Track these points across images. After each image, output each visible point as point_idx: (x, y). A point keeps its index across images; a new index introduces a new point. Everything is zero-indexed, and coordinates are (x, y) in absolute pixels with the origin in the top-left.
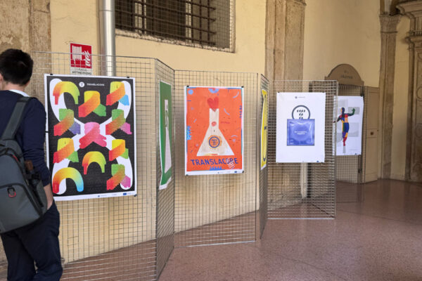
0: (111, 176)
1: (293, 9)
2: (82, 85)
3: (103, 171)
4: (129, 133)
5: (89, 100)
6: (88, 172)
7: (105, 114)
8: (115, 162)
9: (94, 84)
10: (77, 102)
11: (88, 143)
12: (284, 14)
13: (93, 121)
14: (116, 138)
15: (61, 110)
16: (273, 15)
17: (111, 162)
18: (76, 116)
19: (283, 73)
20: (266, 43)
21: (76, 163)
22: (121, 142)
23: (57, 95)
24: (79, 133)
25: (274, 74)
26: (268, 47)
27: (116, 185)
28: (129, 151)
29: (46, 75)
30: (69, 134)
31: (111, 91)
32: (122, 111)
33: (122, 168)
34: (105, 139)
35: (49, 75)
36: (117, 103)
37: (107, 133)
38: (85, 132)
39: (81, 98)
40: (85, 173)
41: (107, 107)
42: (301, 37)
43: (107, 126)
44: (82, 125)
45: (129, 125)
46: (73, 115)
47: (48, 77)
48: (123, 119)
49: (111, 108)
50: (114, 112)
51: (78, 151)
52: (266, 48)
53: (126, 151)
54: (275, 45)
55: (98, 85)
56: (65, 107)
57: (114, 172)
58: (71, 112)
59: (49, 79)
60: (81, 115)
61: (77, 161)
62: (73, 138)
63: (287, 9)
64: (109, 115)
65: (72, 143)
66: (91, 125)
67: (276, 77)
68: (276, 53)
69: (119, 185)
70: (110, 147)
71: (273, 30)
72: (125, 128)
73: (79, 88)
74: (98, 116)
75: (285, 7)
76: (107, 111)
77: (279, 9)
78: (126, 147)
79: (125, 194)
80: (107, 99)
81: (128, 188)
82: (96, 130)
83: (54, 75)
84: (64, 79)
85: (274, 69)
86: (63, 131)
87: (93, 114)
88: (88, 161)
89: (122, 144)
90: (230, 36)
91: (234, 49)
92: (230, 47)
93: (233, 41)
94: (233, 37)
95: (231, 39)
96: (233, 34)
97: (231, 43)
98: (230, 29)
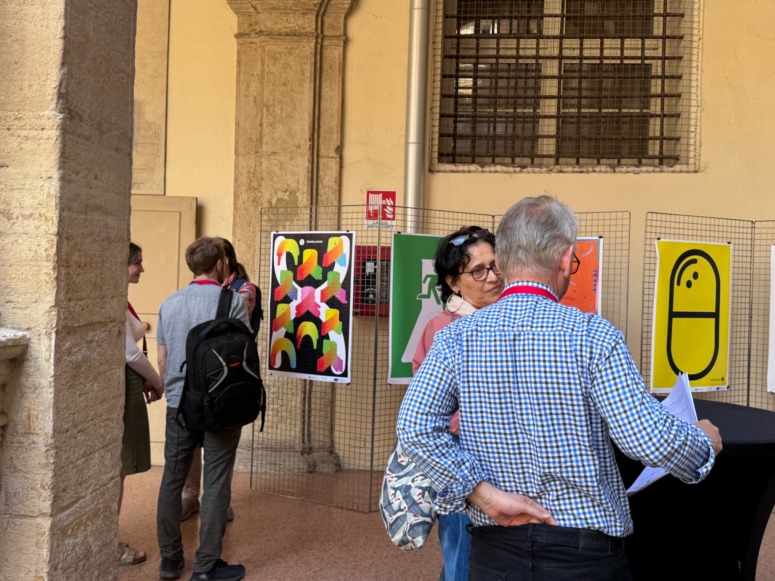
0: (322, 354)
2: (302, 242)
3: (315, 347)
4: (344, 301)
5: (307, 261)
6: (301, 346)
7: (321, 278)
8: (327, 337)
9: (312, 242)
10: (296, 263)
11: (304, 311)
13: (309, 286)
14: (331, 307)
15: (282, 272)
17: (323, 337)
18: (295, 279)
21: (291, 334)
22: (335, 312)
23: (280, 255)
24: (296, 299)
27: (326, 366)
28: (343, 325)
29: (273, 233)
30: (287, 300)
31: (329, 249)
32: (338, 274)
33: (334, 346)
34: (319, 307)
35: (275, 233)
36: (334, 264)
37: (322, 301)
38: (302, 297)
39: (301, 257)
40: (298, 347)
41: (323, 268)
43: (322, 292)
44: (299, 289)
45: (344, 292)
46: (292, 278)
47: (274, 235)
48: (339, 283)
49: (328, 269)
50: (330, 274)
51: (294, 320)
53: (339, 324)
55: (316, 242)
56: (286, 269)
57: (325, 351)
58: (291, 274)
59: (275, 236)
60: (299, 278)
61: (293, 332)
62: (291, 304)
64: (325, 279)
65: (288, 311)
66: (308, 289)
69: (330, 368)
70: (323, 318)
72: (340, 295)
73: (300, 246)
74: (314, 279)
76: (323, 273)
78: (340, 320)
79: (336, 380)
80: (324, 259)
81: (339, 373)
82: (311, 296)
83: (279, 233)
84: (287, 236)
86: (282, 296)
87: (310, 276)
88: (302, 333)
89: (336, 315)
90: (692, 141)
91: (699, 165)
92: (690, 162)
93: (698, 151)
94: (698, 144)
95: (692, 148)
96: (698, 137)
97: (692, 154)
98: (692, 129)
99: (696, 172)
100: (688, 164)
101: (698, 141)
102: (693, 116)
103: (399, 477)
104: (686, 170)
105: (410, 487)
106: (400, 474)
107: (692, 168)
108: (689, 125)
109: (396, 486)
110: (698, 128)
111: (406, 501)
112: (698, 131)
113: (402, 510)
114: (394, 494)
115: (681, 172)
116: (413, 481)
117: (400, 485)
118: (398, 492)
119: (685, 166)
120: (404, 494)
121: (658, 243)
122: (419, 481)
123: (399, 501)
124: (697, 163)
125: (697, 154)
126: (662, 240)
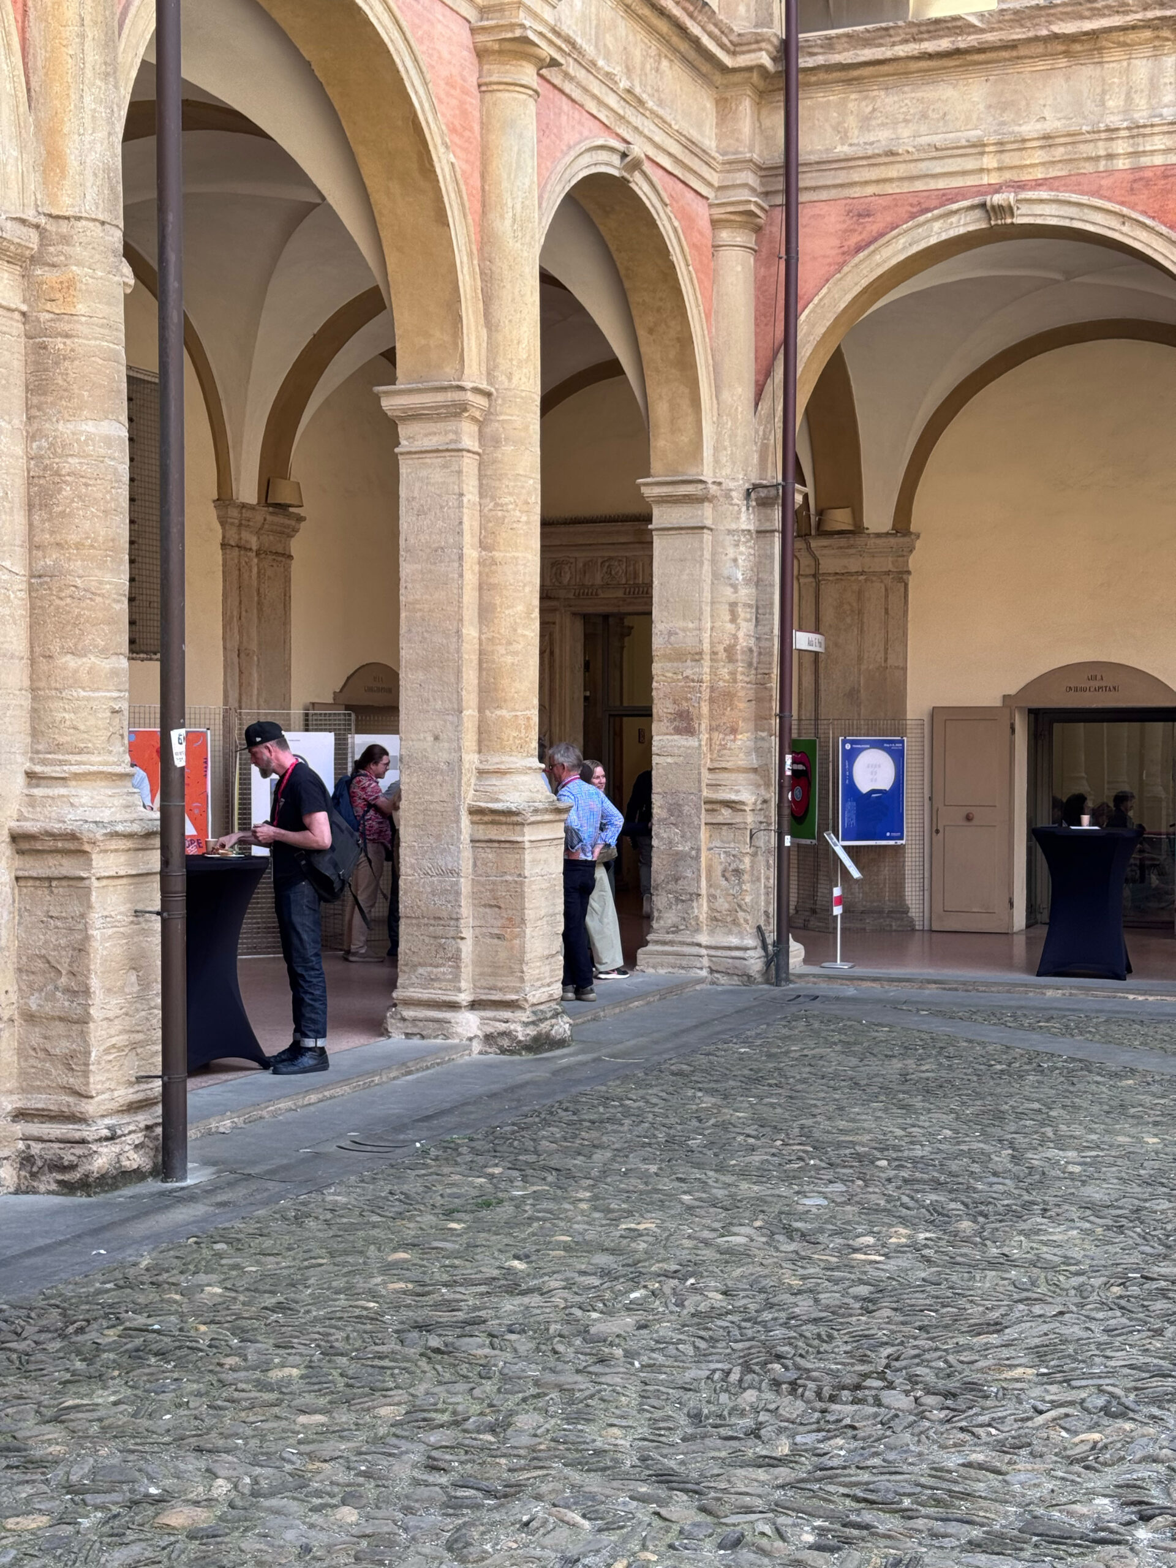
1: (269, 573)
12: (255, 584)
16: (236, 586)
19: (255, 692)
20: (224, 639)
25: (240, 695)
26: (228, 646)
42: (286, 622)
52: (225, 648)
54: (241, 643)
63: (259, 572)
67: (244, 699)
68: (242, 655)
71: (235, 613)
75: (255, 570)
77: (246, 576)
85: (241, 686)
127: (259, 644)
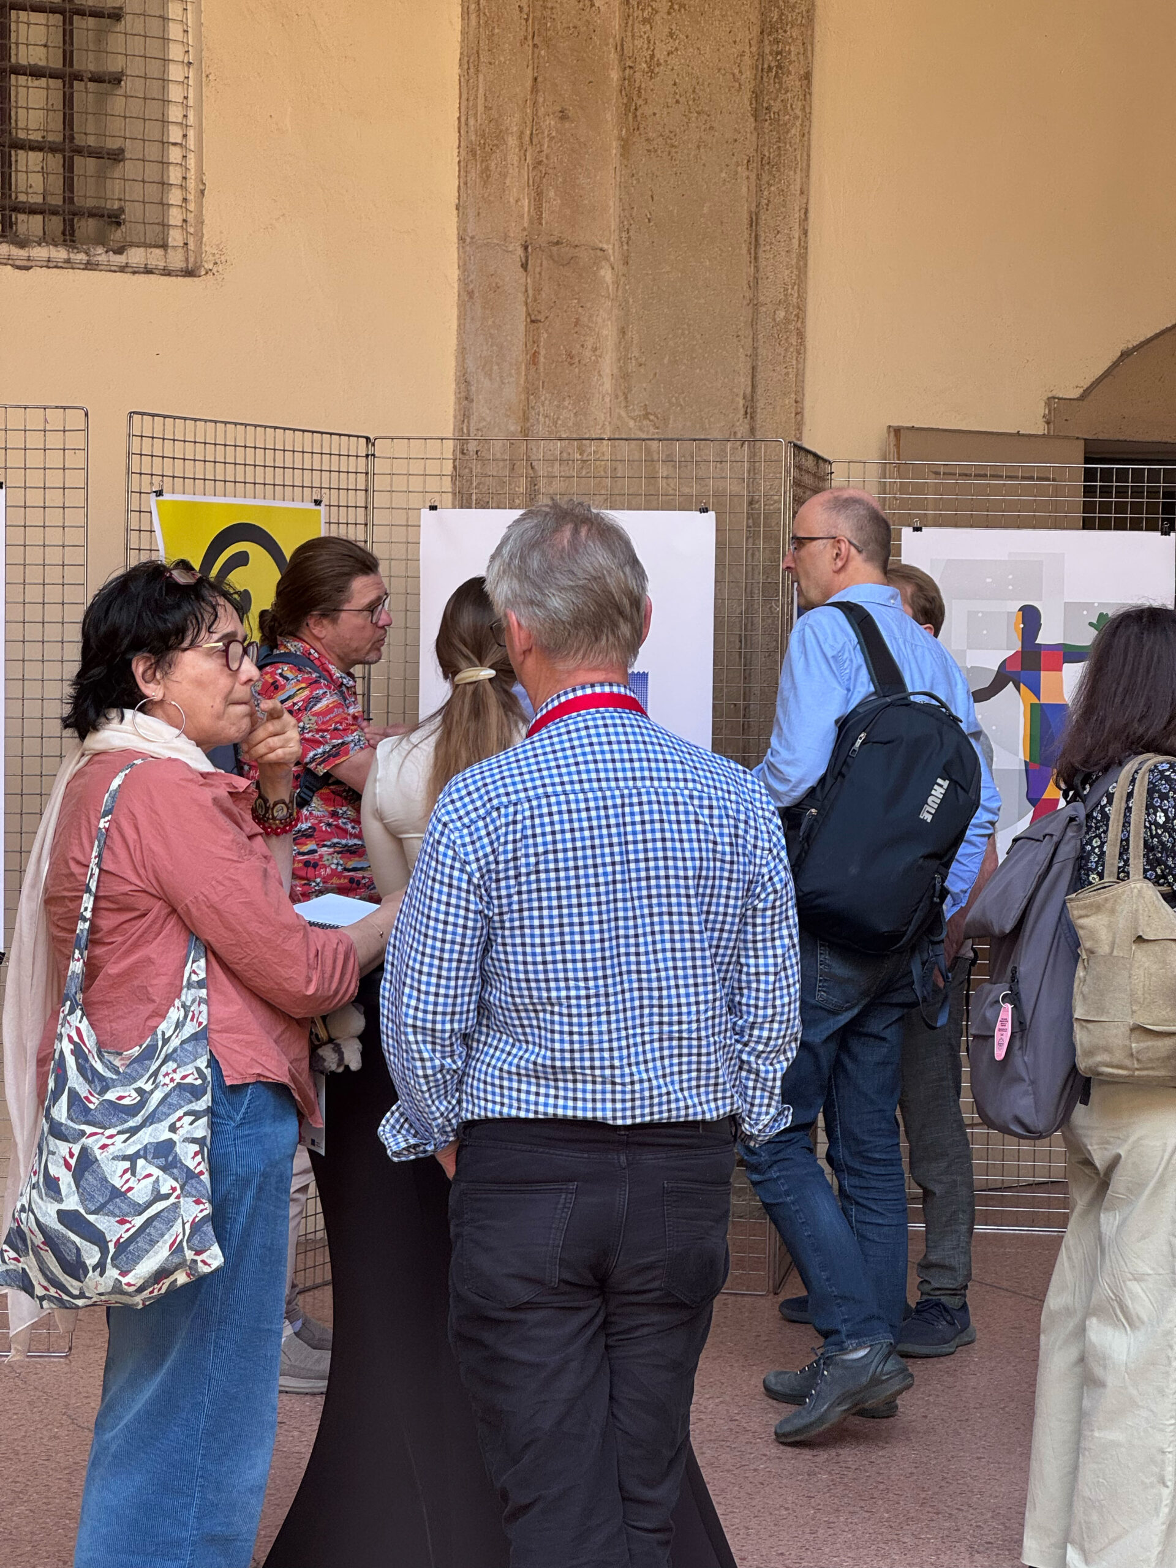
19: (602, 385)
54: (532, 219)
67: (543, 409)
68: (546, 263)
85: (530, 363)
90: (174, 175)
91: (199, 251)
92: (171, 242)
93: (192, 206)
94: (191, 184)
95: (174, 197)
96: (191, 162)
97: (175, 216)
98: (175, 134)
99: (189, 273)
100: (164, 246)
101: (192, 175)
102: (175, 93)
103: (134, 1131)
104: (161, 264)
105: (171, 1144)
106: (132, 1123)
107: (176, 260)
108: (164, 122)
109: (131, 1151)
110: (191, 133)
111: (172, 1175)
112: (191, 143)
113: (167, 1197)
114: (133, 1170)
115: (148, 271)
116: (173, 1128)
117: (139, 1147)
118: (141, 1162)
119: (159, 252)
120: (161, 1162)
121: (158, 503)
122: (187, 1127)
123: (151, 1179)
124: (191, 246)
125: (191, 217)
126: (167, 497)
127: (624, 229)
